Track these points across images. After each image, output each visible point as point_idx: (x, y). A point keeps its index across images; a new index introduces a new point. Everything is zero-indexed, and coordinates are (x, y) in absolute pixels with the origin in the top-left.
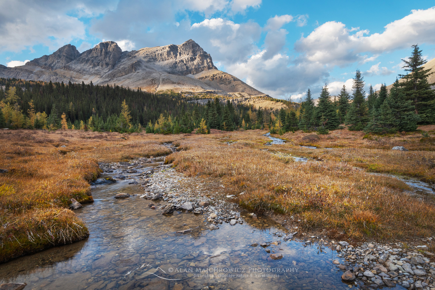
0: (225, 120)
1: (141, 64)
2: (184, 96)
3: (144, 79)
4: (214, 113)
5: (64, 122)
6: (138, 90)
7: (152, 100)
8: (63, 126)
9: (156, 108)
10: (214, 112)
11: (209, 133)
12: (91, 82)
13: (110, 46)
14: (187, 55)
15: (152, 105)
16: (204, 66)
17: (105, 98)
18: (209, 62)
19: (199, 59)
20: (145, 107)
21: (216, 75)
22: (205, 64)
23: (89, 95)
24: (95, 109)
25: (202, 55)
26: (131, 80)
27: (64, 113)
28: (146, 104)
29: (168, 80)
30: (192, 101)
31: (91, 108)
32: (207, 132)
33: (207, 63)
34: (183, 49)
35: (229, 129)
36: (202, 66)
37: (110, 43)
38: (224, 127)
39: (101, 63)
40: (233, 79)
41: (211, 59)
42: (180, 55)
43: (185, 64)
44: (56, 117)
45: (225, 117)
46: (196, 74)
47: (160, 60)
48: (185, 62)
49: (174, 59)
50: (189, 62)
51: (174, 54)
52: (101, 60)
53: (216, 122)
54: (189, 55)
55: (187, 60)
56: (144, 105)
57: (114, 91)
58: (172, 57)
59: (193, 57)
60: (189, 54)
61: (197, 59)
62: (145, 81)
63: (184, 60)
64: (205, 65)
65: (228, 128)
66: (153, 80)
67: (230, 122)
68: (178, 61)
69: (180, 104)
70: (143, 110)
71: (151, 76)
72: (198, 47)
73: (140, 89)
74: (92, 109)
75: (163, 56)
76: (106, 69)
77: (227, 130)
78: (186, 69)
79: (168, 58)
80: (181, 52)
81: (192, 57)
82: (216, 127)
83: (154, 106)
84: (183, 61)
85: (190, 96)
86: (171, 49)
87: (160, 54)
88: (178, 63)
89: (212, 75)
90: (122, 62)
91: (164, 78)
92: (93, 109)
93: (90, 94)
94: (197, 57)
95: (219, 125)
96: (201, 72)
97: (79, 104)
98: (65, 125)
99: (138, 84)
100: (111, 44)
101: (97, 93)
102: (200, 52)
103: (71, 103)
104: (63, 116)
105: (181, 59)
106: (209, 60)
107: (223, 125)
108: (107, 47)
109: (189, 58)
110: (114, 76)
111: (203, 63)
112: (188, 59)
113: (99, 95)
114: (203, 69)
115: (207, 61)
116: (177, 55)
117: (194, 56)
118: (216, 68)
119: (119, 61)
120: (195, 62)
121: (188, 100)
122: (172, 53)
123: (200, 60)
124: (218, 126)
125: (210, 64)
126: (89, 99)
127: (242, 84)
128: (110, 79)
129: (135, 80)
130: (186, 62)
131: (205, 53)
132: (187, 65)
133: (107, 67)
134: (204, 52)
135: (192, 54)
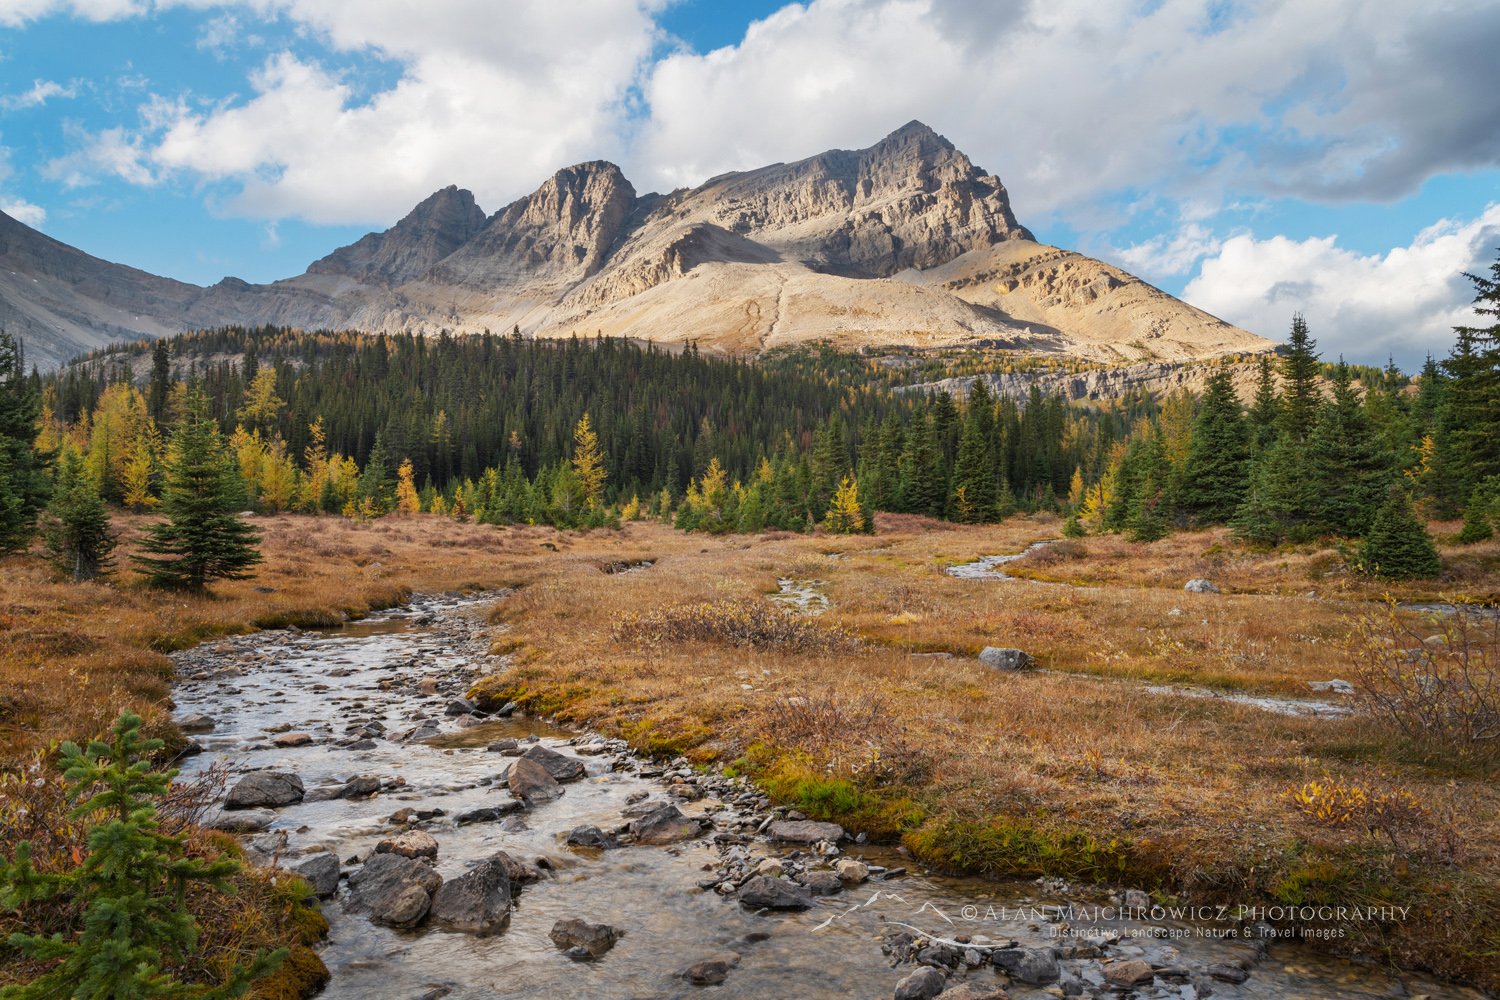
0: (966, 476)
1: (707, 241)
2: (880, 364)
3: (715, 299)
4: (922, 452)
5: (406, 488)
6: (686, 353)
7: (736, 390)
8: (403, 502)
9: (749, 425)
10: (925, 446)
11: (868, 528)
12: (516, 329)
13: (594, 179)
14: (896, 189)
15: (737, 409)
16: (974, 232)
17: (558, 391)
18: (996, 212)
19: (950, 203)
20: (705, 420)
21: (1026, 267)
22: (977, 222)
23: (505, 382)
24: (518, 435)
25: (964, 182)
26: (667, 308)
27: (407, 461)
28: (711, 409)
29: (812, 301)
30: (911, 387)
31: (506, 432)
32: (858, 524)
33: (988, 216)
34: (880, 165)
35: (980, 515)
36: (963, 231)
37: (594, 169)
38: (960, 506)
39: (557, 247)
40: (1106, 279)
41: (1003, 197)
42: (868, 193)
43: (889, 229)
44: (382, 474)
45: (967, 465)
46: (935, 266)
47: (782, 221)
48: (887, 220)
49: (843, 212)
50: (907, 219)
51: (841, 188)
52: (559, 236)
53: (928, 484)
54: (904, 189)
55: (898, 211)
56: (703, 412)
57: (596, 362)
58: (832, 204)
59: (925, 197)
60: (904, 184)
61: (942, 201)
62: (720, 308)
63: (885, 209)
64: (978, 227)
65: (977, 511)
66: (751, 302)
67: (987, 487)
68: (859, 218)
69: (853, 402)
70: (696, 430)
71: (746, 285)
72: (944, 153)
73: (695, 347)
74: (510, 436)
75: (796, 203)
76: (576, 269)
77: (973, 519)
78: (890, 249)
79: (816, 210)
80: (874, 179)
81: (920, 196)
82: (929, 505)
83: (741, 413)
84: (879, 217)
85: (904, 366)
86: (828, 168)
87: (782, 196)
88: (860, 225)
89: (1006, 269)
90: (636, 239)
91: (797, 291)
92: (514, 433)
93: (509, 378)
94: (940, 193)
95: (942, 497)
96: (957, 256)
97: (465, 419)
98: (407, 500)
99: (693, 322)
100: (597, 172)
101: (531, 372)
102: (957, 171)
103: (442, 413)
104: (405, 470)
105: (873, 206)
106: (993, 205)
107: (957, 499)
108: (583, 185)
109: (907, 202)
110: (603, 296)
111: (964, 220)
112: (901, 205)
113: (536, 382)
114: (965, 243)
115: (986, 207)
116: (852, 194)
117: (927, 192)
118: (1027, 235)
119: (625, 238)
120: (933, 217)
121: (896, 383)
122: (832, 186)
123: (956, 205)
124: (937, 500)
125: (1000, 219)
126: (503, 396)
127: (1151, 300)
128: (587, 308)
129: (683, 309)
130: (892, 219)
131: (980, 172)
132: (894, 233)
133: (581, 261)
134: (972, 168)
135: (919, 184)
